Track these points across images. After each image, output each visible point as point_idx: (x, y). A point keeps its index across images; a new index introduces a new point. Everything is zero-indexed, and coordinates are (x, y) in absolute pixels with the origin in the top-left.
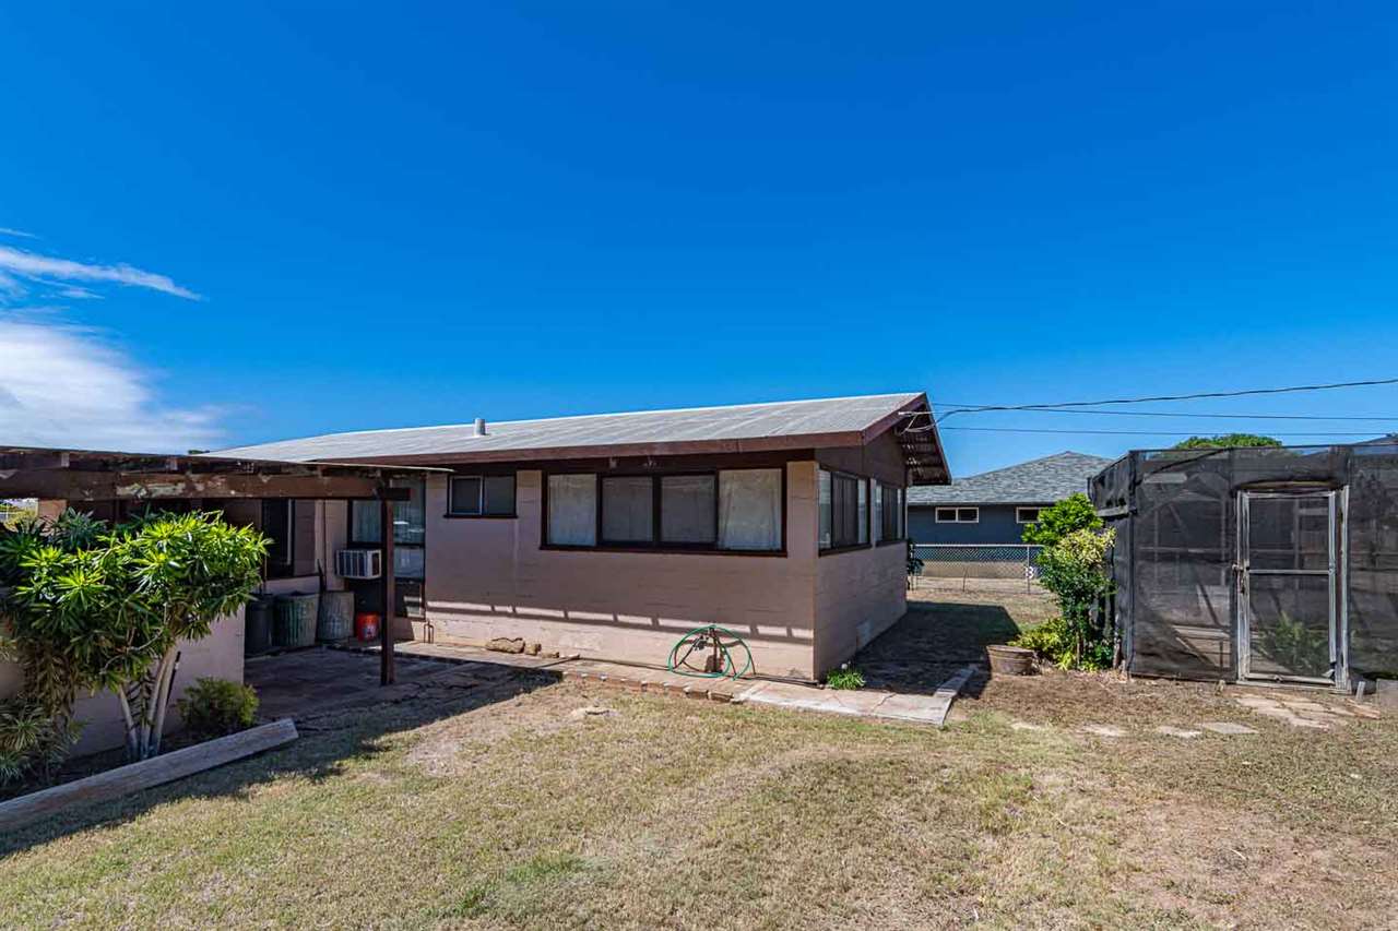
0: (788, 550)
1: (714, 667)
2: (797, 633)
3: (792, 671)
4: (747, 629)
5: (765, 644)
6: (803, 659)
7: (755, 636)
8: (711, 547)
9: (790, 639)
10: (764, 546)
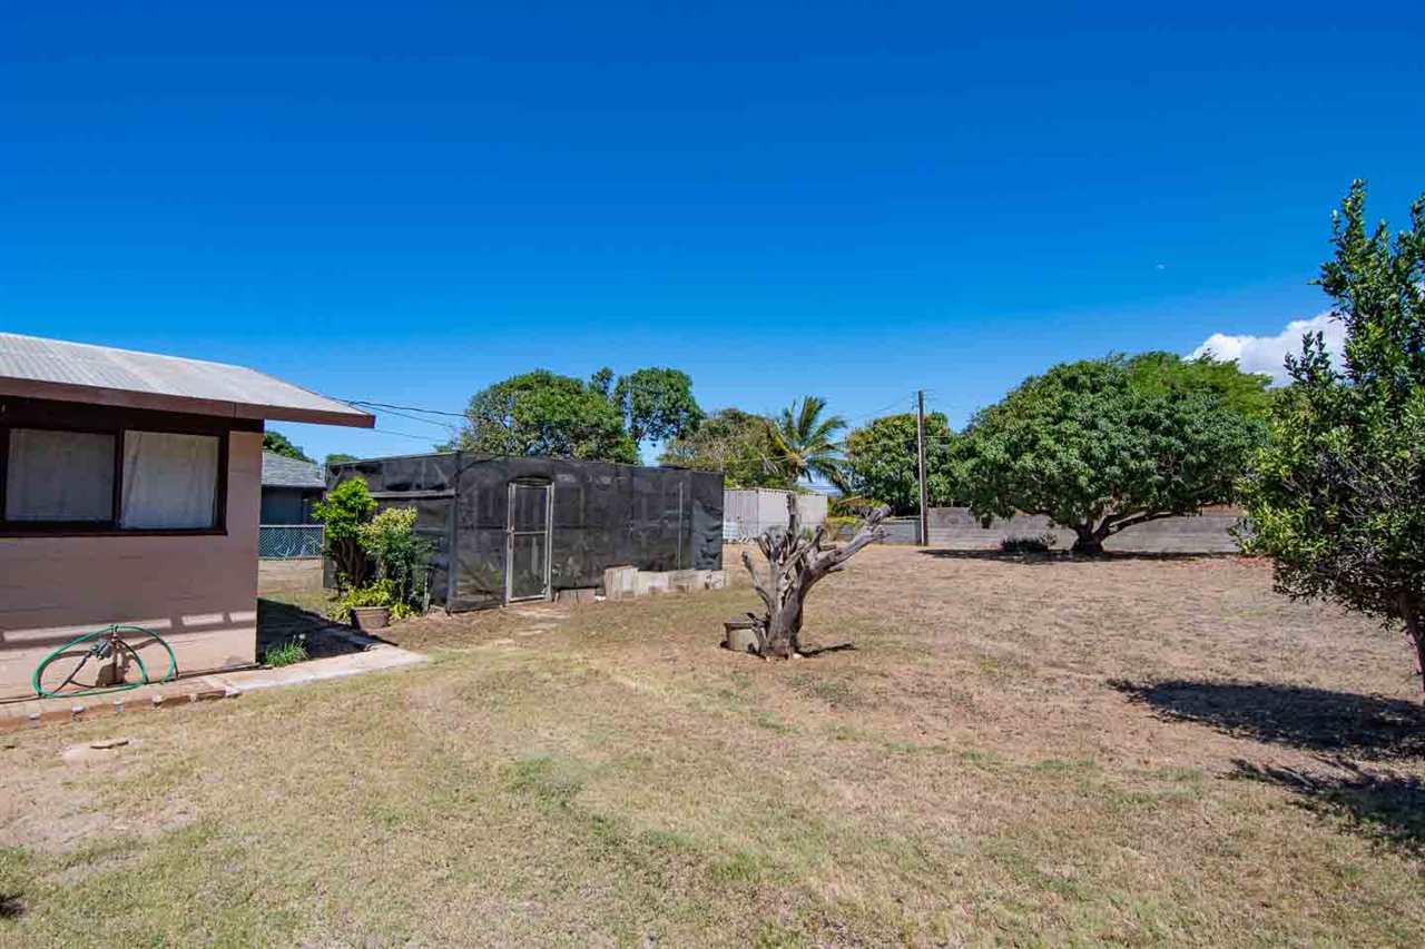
0: (228, 526)
1: (113, 678)
2: (236, 617)
3: (229, 660)
4: (167, 623)
5: (193, 636)
6: (244, 642)
7: (178, 628)
8: (110, 526)
9: (227, 625)
10: (188, 523)
